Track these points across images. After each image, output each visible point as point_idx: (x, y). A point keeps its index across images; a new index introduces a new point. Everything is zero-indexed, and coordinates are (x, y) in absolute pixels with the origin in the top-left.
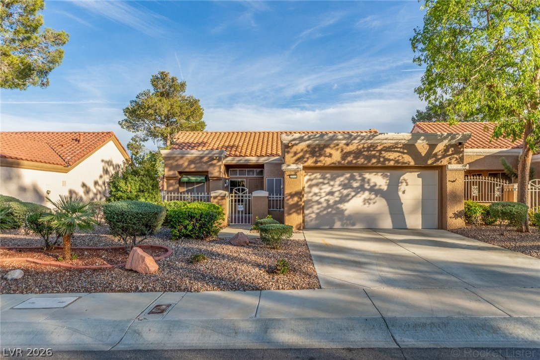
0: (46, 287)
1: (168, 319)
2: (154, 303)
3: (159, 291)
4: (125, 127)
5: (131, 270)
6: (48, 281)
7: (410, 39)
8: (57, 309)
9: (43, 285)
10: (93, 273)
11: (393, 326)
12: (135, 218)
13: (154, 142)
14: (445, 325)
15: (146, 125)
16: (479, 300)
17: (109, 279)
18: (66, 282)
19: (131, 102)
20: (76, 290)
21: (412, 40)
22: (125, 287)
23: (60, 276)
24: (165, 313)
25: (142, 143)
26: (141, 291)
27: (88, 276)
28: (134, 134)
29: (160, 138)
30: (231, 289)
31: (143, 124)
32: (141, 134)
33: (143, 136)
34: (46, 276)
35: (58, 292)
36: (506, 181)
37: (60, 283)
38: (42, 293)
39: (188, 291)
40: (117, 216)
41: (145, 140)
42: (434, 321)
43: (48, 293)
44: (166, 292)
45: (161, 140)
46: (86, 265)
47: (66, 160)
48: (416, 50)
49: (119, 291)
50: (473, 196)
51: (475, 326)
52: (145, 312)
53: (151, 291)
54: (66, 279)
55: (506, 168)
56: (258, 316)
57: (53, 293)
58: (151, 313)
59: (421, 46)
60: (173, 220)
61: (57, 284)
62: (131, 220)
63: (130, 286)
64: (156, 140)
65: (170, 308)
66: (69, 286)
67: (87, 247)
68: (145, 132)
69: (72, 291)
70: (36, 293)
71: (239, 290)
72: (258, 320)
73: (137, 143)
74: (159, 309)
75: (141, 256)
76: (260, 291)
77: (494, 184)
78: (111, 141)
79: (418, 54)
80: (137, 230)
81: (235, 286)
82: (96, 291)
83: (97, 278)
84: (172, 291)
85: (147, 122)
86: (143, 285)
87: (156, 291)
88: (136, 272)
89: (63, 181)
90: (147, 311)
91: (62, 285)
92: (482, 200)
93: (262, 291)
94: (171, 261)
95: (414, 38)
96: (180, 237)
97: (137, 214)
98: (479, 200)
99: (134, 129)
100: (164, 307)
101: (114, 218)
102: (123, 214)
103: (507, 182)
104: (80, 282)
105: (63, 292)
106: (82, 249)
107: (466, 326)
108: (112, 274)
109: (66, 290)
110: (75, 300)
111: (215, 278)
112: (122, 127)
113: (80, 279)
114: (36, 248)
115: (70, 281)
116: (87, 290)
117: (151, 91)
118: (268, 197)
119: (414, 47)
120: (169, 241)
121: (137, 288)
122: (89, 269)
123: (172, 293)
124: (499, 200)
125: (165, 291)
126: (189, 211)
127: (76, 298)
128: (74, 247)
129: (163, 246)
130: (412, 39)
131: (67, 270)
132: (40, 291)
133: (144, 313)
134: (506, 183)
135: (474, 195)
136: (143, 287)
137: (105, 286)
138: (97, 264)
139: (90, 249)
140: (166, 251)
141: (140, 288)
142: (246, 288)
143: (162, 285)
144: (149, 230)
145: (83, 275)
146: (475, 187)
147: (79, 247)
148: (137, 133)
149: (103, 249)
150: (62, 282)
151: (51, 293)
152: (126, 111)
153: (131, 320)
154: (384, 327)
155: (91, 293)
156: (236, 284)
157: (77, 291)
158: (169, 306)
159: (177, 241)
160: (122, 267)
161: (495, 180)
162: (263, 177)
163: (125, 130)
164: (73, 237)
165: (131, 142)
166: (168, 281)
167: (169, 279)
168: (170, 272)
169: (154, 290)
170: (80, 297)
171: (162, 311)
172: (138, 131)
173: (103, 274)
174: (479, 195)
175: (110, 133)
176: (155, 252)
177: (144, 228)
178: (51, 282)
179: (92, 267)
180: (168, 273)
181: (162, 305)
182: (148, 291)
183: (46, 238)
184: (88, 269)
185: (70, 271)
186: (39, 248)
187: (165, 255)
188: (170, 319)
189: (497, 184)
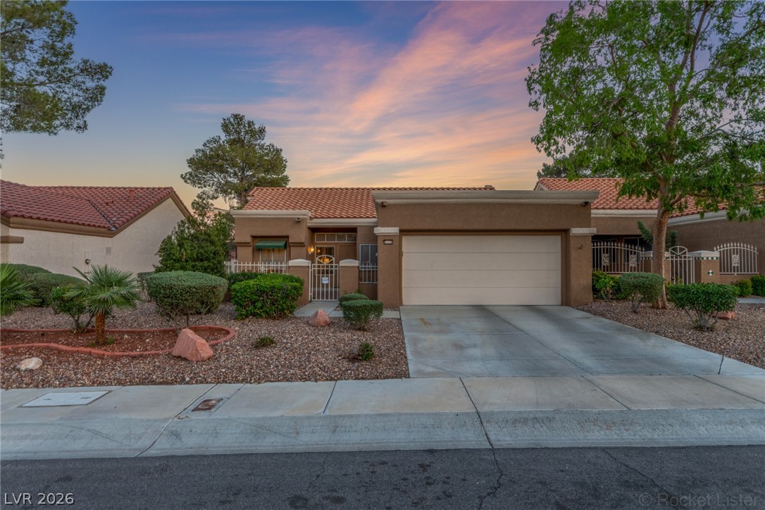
0: (69, 380)
1: (216, 417)
2: (202, 398)
3: (211, 383)
4: (189, 182)
5: (180, 357)
6: (72, 372)
7: (525, 79)
8: (78, 407)
9: (66, 377)
10: (132, 362)
11: (488, 422)
12: (187, 293)
13: (225, 200)
14: (550, 421)
15: (216, 180)
16: (595, 390)
17: (149, 368)
18: (95, 373)
19: (197, 151)
20: (107, 382)
21: (528, 81)
22: (169, 378)
23: (89, 366)
24: (213, 410)
25: (210, 201)
26: (188, 383)
27: (125, 365)
28: (201, 190)
29: (233, 196)
30: (301, 380)
31: (212, 178)
32: (210, 190)
33: (211, 193)
34: (71, 366)
35: (84, 385)
36: (642, 248)
37: (88, 374)
38: (63, 386)
39: (247, 383)
40: (165, 290)
41: (214, 198)
42: (537, 416)
43: (70, 386)
44: (219, 384)
45: (234, 198)
46: (124, 351)
47: (111, 222)
48: (532, 92)
49: (161, 383)
50: (604, 266)
51: (586, 421)
52: (189, 408)
53: (201, 382)
54: (96, 369)
55: (644, 233)
56: (327, 413)
57: (77, 386)
58: (197, 409)
59: (537, 87)
60: (239, 294)
61: (83, 376)
62: (182, 296)
63: (175, 377)
64: (227, 198)
65: (221, 403)
66: (98, 377)
67: (129, 329)
68: (214, 187)
69: (101, 384)
70: (55, 387)
71: (310, 380)
72: (326, 417)
73: (204, 202)
74: (207, 405)
75: (192, 340)
76: (334, 382)
77: (628, 251)
78: (170, 199)
79: (534, 97)
80: (191, 308)
81: (306, 375)
82: (132, 383)
83: (134, 368)
84: (226, 382)
85: (217, 176)
86: (192, 375)
87: (207, 383)
88: (185, 359)
89: (107, 248)
90: (192, 407)
91: (90, 376)
92: (614, 271)
93: (338, 382)
94: (231, 346)
95: (530, 78)
96: (247, 317)
97: (190, 287)
98: (611, 271)
99: (200, 184)
100: (214, 402)
101: (160, 293)
102: (172, 288)
103: (644, 250)
104: (113, 372)
105: (90, 386)
106: (122, 332)
107: (575, 422)
108: (155, 362)
109: (94, 383)
110: (103, 396)
111: (282, 366)
112: (186, 182)
113: (114, 369)
114: (63, 331)
115: (101, 371)
116: (120, 383)
117: (221, 137)
118: (358, 267)
119: (530, 89)
120: (232, 321)
121: (183, 379)
122: (127, 356)
123: (227, 385)
124: (631, 271)
125: (219, 382)
126: (258, 284)
127: (104, 393)
128: (113, 330)
129: (224, 328)
130: (528, 79)
131: (99, 358)
132: (60, 384)
133: (187, 410)
134: (642, 251)
135: (605, 264)
136: (191, 378)
137: (144, 377)
138: (138, 350)
139: (133, 332)
140: (228, 333)
141: (187, 379)
142: (318, 377)
143: (215, 375)
144: (205, 308)
145: (118, 364)
146: (606, 255)
147: (120, 329)
148: (204, 189)
149: (148, 332)
150: (90, 372)
151: (74, 386)
152: (191, 162)
153: (168, 419)
154: (478, 423)
155: (125, 386)
156: (307, 373)
157: (107, 384)
158: (219, 400)
159: (243, 321)
160: (169, 354)
161: (630, 246)
162: (356, 243)
163: (189, 185)
164: (114, 317)
165: (197, 199)
166: (224, 370)
167: (225, 368)
168: (228, 359)
169: (204, 381)
170: (110, 392)
171: (210, 408)
172: (205, 186)
173: (143, 363)
174: (611, 264)
175: (168, 188)
176: (213, 335)
177: (199, 305)
178: (76, 374)
179: (131, 353)
180: (224, 361)
181: (211, 400)
182: (197, 382)
183: (76, 318)
184: (125, 356)
185: (103, 359)
186: (67, 331)
187: (225, 339)
188: (218, 417)
189: (631, 252)
